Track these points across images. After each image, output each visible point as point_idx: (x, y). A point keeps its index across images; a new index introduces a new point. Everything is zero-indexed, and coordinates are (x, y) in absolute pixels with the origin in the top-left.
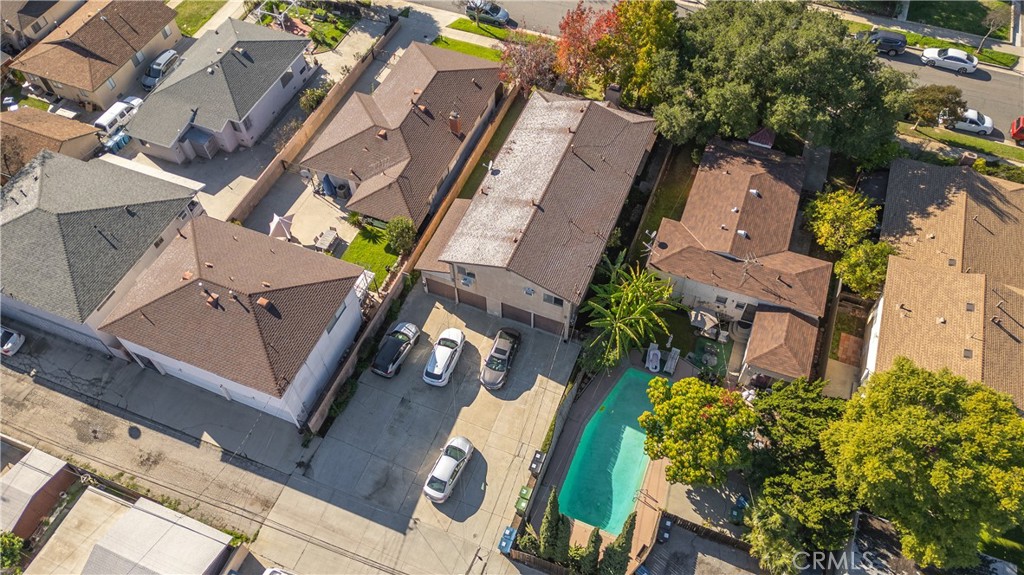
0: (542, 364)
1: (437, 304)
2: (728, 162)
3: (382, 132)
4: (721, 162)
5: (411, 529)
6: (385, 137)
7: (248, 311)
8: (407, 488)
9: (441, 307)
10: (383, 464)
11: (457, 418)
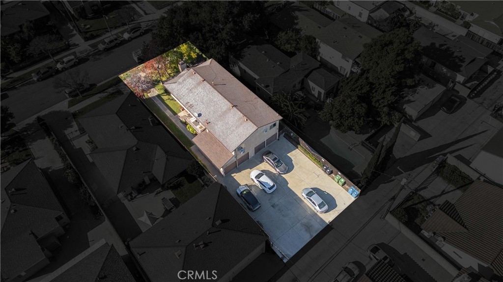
0: (284, 151)
1: (232, 175)
2: (244, 53)
3: (134, 149)
4: (242, 54)
6: (138, 149)
7: (220, 231)
8: (314, 220)
9: (235, 174)
10: (299, 224)
11: (291, 190)
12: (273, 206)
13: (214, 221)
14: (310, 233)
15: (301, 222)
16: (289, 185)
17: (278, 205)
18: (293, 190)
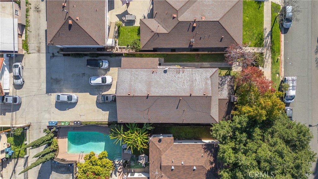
3: (175, 16)
5: (48, 95)
7: (65, 20)
8: (59, 88)
10: (63, 78)
11: (85, 92)
12: (84, 74)
13: (73, 21)
14: (54, 79)
15: (63, 80)
16: (89, 93)
17: (82, 77)
18: (84, 93)
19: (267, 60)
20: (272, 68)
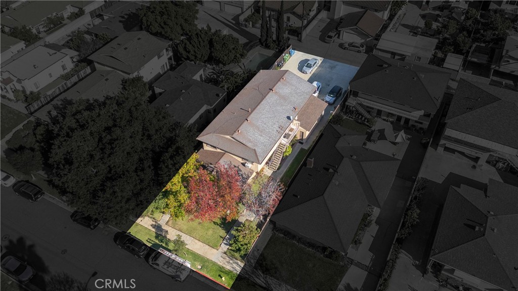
19: (232, 264)
20: (214, 264)
